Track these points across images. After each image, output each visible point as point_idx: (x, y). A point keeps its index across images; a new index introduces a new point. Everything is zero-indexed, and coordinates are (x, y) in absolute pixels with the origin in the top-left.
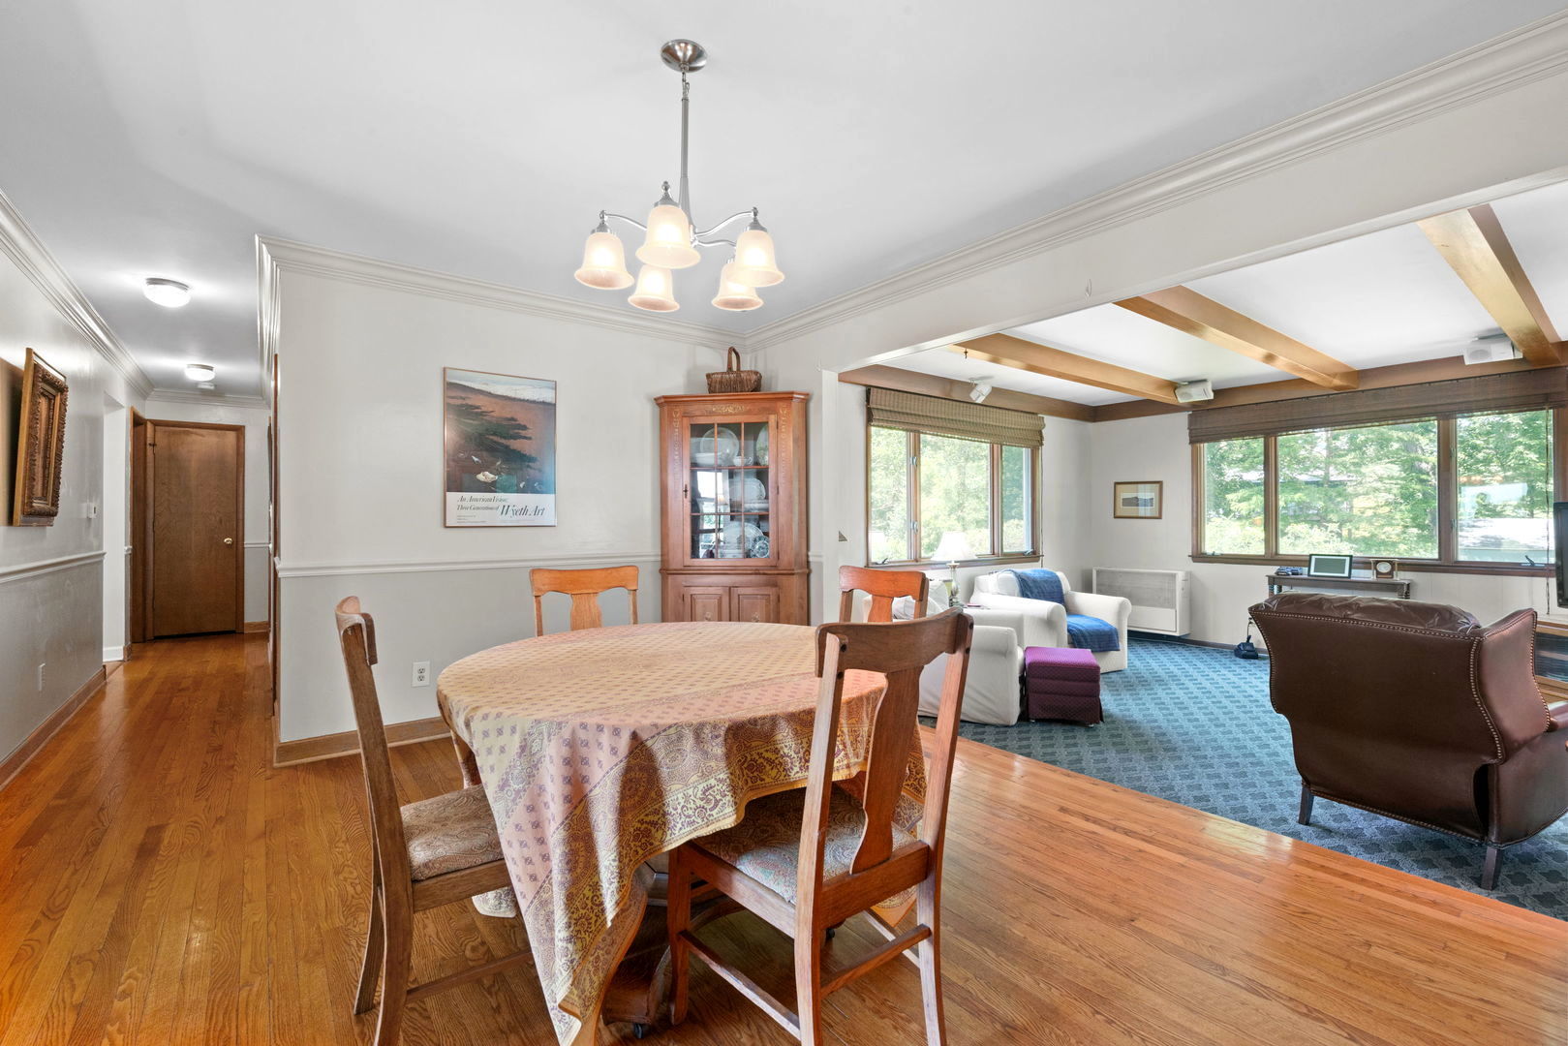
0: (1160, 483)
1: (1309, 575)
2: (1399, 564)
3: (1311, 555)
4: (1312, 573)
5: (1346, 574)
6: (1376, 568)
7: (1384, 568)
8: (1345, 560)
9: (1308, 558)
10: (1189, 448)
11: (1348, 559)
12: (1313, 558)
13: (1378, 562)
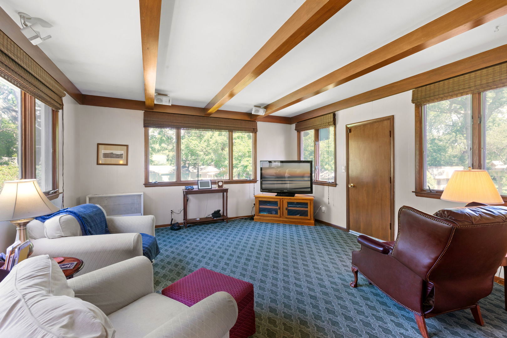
0: (127, 146)
1: (199, 189)
2: (224, 182)
3: (198, 180)
4: (199, 188)
5: (210, 187)
6: (218, 184)
7: (220, 184)
8: (209, 182)
9: (197, 182)
10: (143, 129)
11: (210, 181)
12: (199, 181)
13: (219, 181)
